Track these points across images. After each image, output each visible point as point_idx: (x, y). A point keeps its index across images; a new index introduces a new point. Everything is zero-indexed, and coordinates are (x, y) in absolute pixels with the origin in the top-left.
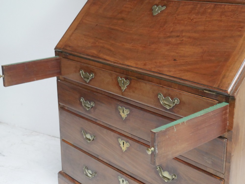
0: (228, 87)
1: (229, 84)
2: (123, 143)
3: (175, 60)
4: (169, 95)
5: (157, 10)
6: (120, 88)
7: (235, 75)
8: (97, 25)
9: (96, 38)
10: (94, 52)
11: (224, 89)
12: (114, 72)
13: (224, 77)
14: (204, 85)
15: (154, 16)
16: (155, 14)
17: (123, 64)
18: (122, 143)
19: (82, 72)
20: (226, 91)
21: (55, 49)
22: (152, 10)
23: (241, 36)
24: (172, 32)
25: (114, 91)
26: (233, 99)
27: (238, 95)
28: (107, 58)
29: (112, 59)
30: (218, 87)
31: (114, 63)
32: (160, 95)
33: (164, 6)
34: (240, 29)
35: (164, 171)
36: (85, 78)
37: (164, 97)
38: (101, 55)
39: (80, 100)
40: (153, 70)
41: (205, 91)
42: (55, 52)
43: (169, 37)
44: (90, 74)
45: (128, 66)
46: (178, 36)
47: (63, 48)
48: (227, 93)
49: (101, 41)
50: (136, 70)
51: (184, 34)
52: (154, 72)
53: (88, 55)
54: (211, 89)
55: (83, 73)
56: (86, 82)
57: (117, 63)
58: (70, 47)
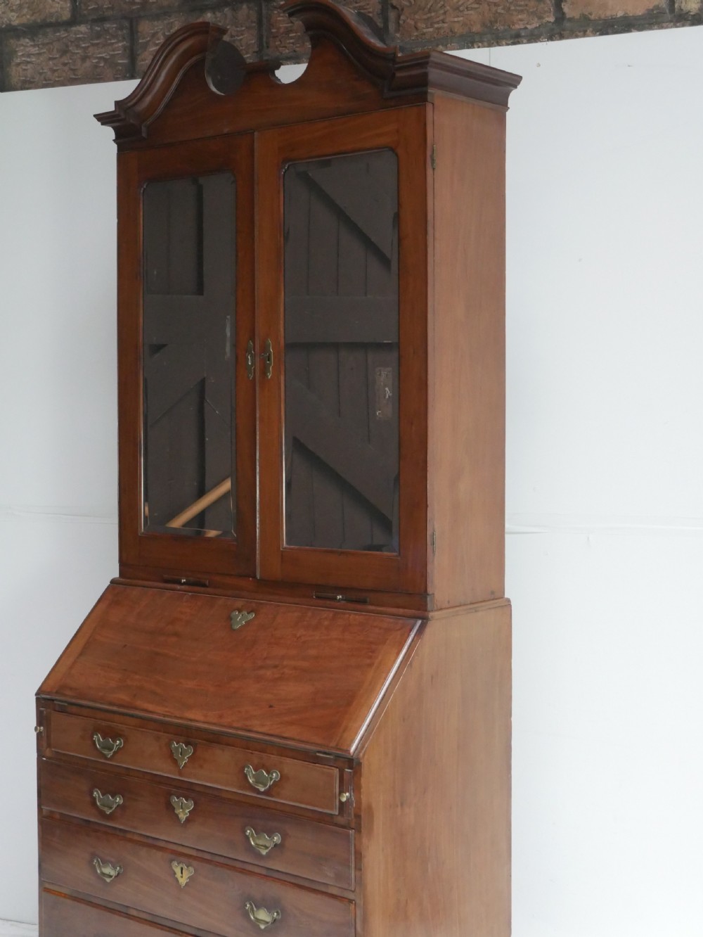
0: (350, 746)
1: (352, 741)
2: (182, 869)
3: (271, 706)
4: (263, 767)
5: (240, 619)
6: (175, 762)
7: (360, 727)
8: (125, 646)
9: (125, 670)
10: (123, 697)
11: (345, 748)
12: (164, 732)
13: (344, 731)
14: (317, 744)
15: (234, 630)
16: (237, 627)
17: (181, 718)
18: (178, 871)
19: (98, 738)
20: (348, 751)
21: (37, 694)
22: (230, 618)
23: (370, 665)
24: (265, 658)
25: (163, 769)
26: (360, 764)
27: (366, 757)
28: (150, 707)
29: (159, 709)
30: (337, 745)
31: (164, 716)
32: (249, 767)
33: (252, 611)
34: (370, 654)
35: (258, 908)
36: (104, 748)
37: (255, 770)
38: (139, 703)
39: (92, 793)
40: (235, 725)
41: (318, 754)
42: (38, 700)
43: (261, 668)
44: (114, 741)
45: (191, 720)
46: (276, 667)
47: (57, 692)
48: (349, 753)
49: (137, 677)
50: (206, 726)
51: (285, 663)
52: (237, 729)
53: (111, 704)
54: (327, 751)
55: (99, 740)
56: (105, 757)
57: (170, 717)
58: (71, 689)
